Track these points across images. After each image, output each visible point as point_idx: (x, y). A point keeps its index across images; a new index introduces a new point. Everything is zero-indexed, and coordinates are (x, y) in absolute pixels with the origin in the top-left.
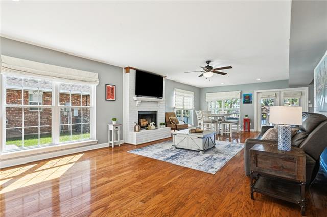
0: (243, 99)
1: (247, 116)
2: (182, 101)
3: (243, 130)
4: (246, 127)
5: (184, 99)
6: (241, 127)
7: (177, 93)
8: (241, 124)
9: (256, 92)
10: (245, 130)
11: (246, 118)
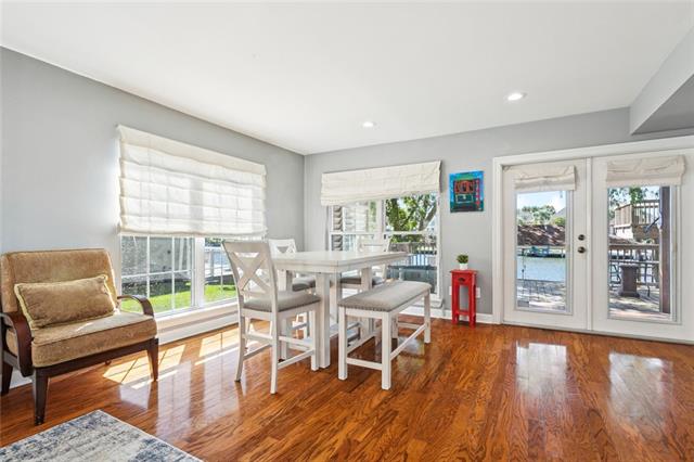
0: (448, 191)
1: (463, 259)
2: (186, 195)
3: (449, 315)
4: (463, 305)
5: (197, 188)
6: (444, 302)
7: (132, 151)
8: (444, 291)
9: (498, 161)
10: (455, 315)
11: (463, 267)
